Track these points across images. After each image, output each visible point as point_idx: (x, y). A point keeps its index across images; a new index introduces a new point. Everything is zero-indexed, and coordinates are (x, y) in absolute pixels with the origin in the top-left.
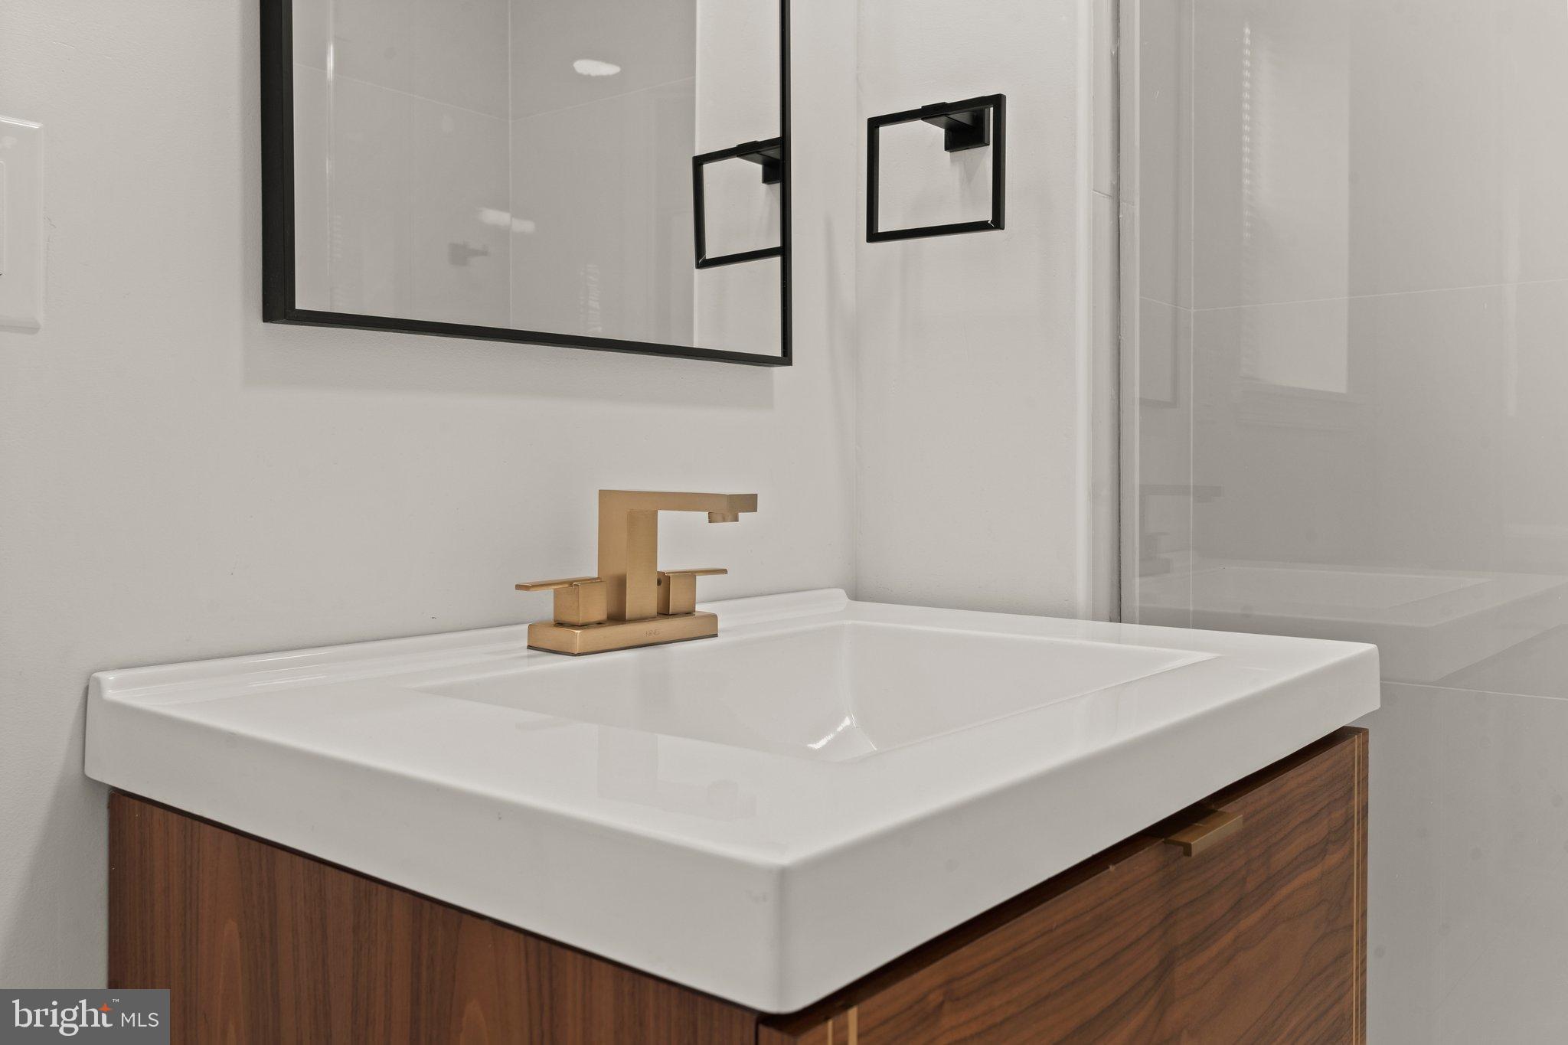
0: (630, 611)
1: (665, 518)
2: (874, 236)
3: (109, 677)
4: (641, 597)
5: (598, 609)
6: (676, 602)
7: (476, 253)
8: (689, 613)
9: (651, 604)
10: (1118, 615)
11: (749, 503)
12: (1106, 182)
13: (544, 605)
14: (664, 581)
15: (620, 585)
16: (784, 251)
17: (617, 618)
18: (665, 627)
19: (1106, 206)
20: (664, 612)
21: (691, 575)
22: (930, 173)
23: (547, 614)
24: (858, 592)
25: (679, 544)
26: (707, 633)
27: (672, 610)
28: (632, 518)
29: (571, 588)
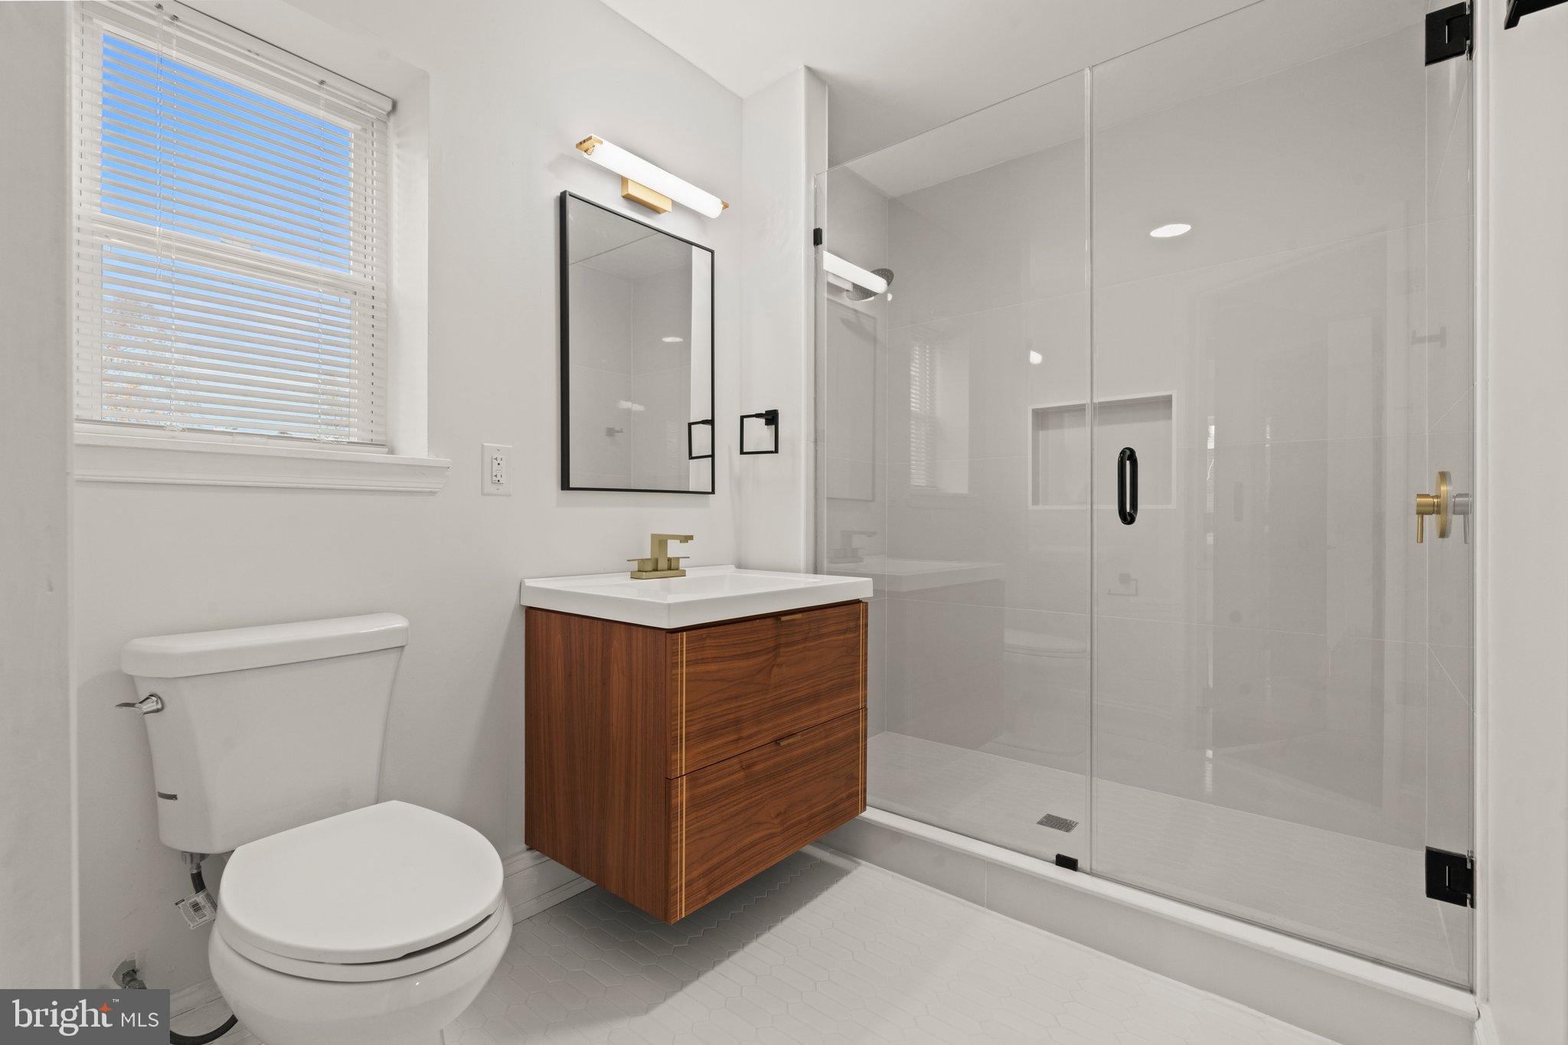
0: (660, 567)
1: (670, 542)
2: (742, 453)
3: (526, 581)
4: (663, 564)
5: (650, 567)
6: (673, 564)
8: (677, 569)
9: (666, 566)
10: (816, 573)
11: (691, 538)
12: (812, 438)
13: (635, 566)
14: (669, 560)
15: (657, 561)
16: (712, 456)
17: (656, 570)
18: (669, 573)
19: (812, 445)
20: (670, 569)
21: (679, 558)
22: (759, 434)
23: (636, 568)
24: (740, 566)
25: (674, 549)
26: (683, 574)
27: (672, 568)
28: (660, 542)
29: (642, 561)
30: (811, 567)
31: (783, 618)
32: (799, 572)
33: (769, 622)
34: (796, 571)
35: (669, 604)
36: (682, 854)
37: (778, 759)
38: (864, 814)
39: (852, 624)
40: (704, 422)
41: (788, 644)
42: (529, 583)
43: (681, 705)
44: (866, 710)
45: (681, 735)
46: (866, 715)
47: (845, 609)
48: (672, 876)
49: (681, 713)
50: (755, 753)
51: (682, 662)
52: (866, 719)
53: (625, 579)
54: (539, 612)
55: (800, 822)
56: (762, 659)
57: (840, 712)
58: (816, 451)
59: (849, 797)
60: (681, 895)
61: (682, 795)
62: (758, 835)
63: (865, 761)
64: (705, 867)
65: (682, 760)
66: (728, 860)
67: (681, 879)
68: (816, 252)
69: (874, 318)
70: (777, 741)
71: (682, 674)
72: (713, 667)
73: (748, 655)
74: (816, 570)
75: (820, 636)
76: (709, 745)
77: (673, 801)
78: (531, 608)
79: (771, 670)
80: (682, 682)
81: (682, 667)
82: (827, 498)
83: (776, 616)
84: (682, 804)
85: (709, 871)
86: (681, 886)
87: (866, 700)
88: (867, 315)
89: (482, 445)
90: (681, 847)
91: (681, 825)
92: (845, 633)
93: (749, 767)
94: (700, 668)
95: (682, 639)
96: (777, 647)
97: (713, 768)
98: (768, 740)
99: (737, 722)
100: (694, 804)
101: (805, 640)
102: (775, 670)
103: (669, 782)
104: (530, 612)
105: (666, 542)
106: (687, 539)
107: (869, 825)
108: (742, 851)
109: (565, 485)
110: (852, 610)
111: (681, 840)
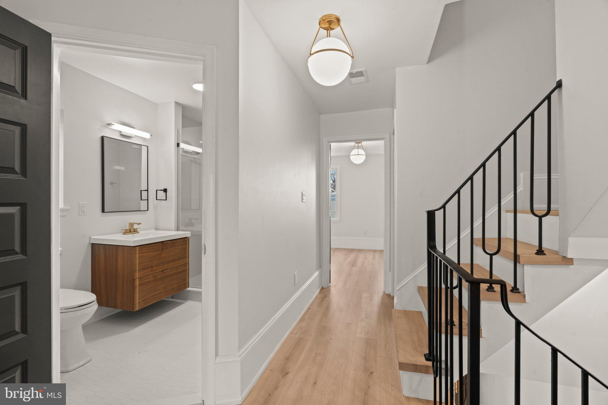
2: (157, 199)
4: (132, 230)
5: (128, 231)
6: (136, 230)
7: (115, 183)
8: (137, 231)
9: (133, 231)
10: (178, 231)
11: (141, 224)
12: (176, 196)
13: (124, 231)
14: (134, 229)
16: (148, 200)
17: (130, 232)
18: (134, 232)
19: (177, 198)
20: (134, 231)
21: (137, 229)
22: (161, 195)
23: (124, 232)
24: (156, 229)
25: (135, 226)
26: (138, 233)
27: (135, 231)
28: (132, 225)
29: (126, 230)
30: (176, 228)
31: (164, 243)
32: (172, 231)
33: (160, 243)
34: (172, 230)
35: (134, 241)
36: (137, 296)
37: (163, 275)
38: (189, 289)
39: (184, 243)
40: (145, 190)
41: (165, 249)
42: (92, 237)
43: (137, 263)
44: (189, 263)
45: (137, 269)
46: (189, 265)
47: (182, 239)
48: (135, 300)
49: (137, 264)
50: (156, 274)
51: (137, 253)
52: (189, 266)
53: (121, 235)
54: (96, 245)
55: (169, 290)
56: (158, 252)
57: (182, 264)
58: (178, 200)
59: (184, 284)
60: (137, 305)
61: (137, 283)
62: (158, 292)
63: (189, 276)
64: (144, 299)
65: (137, 275)
66: (149, 298)
67: (137, 301)
68: (178, 149)
69: (200, 159)
70: (163, 271)
71: (137, 256)
72: (145, 254)
73: (155, 251)
74: (178, 230)
75: (174, 246)
76: (144, 272)
77: (135, 284)
78: (93, 243)
79: (161, 255)
80: (137, 258)
81: (137, 254)
82: (181, 209)
83: (162, 242)
84: (137, 285)
85: (144, 300)
86: (137, 303)
87: (189, 261)
88: (197, 158)
89: (79, 203)
90: (137, 294)
91: (137, 289)
92: (182, 245)
93: (155, 277)
94: (141, 255)
95: (137, 248)
96: (163, 249)
97: (145, 277)
98: (161, 270)
99: (152, 266)
100: (140, 285)
101: (171, 247)
102: (162, 255)
103: (134, 280)
104: (93, 245)
105: (133, 225)
106: (139, 224)
107: (190, 291)
108: (153, 296)
109: (103, 211)
110: (185, 240)
111: (137, 293)
